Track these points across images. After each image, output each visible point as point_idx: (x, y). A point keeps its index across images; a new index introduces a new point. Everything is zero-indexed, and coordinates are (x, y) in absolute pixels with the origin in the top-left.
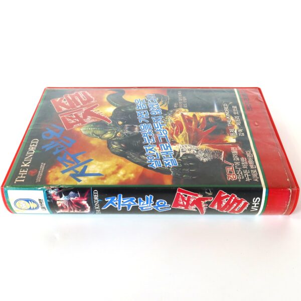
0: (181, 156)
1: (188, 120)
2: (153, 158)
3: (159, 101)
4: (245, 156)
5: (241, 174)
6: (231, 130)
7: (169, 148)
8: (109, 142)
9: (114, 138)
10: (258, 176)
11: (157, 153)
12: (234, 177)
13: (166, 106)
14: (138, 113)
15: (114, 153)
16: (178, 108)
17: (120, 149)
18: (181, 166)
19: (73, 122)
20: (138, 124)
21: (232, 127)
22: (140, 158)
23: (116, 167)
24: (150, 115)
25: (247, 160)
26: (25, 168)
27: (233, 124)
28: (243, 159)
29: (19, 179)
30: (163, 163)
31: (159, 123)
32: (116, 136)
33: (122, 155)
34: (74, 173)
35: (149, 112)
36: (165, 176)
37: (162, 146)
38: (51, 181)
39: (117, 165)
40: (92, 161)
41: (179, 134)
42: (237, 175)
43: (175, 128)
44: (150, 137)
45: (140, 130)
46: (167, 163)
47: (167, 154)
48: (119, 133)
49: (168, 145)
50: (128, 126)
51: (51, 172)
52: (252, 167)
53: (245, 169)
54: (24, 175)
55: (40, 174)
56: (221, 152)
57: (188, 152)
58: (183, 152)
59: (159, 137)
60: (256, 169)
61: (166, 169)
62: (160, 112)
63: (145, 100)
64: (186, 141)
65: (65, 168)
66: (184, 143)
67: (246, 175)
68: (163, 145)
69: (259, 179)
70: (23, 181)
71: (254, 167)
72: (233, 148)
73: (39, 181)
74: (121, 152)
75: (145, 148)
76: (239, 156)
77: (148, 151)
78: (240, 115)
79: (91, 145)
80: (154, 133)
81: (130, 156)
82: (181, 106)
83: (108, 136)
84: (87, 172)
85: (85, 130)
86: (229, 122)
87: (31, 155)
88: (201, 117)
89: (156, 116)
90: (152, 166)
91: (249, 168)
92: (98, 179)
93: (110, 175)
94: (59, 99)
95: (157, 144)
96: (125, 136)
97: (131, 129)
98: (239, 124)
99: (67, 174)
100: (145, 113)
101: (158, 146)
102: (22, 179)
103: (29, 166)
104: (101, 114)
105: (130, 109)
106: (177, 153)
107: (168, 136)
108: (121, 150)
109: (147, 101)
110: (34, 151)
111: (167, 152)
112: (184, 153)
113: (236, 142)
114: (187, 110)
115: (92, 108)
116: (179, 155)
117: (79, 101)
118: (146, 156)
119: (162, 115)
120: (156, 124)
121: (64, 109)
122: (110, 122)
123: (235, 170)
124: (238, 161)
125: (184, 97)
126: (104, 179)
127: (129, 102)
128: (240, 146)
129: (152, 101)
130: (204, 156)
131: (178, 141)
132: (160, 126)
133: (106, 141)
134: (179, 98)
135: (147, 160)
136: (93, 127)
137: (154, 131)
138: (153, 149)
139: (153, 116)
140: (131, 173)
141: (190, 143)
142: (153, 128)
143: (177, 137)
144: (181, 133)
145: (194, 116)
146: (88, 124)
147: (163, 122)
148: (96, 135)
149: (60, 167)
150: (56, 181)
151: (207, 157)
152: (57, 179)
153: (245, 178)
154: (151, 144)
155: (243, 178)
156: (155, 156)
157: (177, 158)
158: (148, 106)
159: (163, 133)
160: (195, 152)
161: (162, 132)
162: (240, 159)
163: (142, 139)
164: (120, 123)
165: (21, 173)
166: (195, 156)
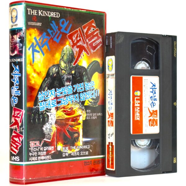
0: (47, 113)
1: (75, 119)
2: (45, 95)
3: (93, 99)
4: (47, 154)
5: (34, 150)
6: (67, 148)
7: (53, 105)
8: (58, 65)
9: (61, 69)
10: (33, 161)
11: (49, 98)
12: (32, 146)
13: (88, 104)
14: (82, 84)
15: (49, 69)
16: (86, 113)
17: (52, 73)
18: (40, 113)
19: (74, 38)
20: (72, 85)
21: (70, 149)
22: (46, 87)
23: (39, 72)
24: (79, 93)
25: (44, 156)
26: (38, 13)
27: (72, 150)
28: (45, 153)
29: (30, 11)
30: (41, 101)
31: (73, 99)
32: (62, 70)
33: (48, 74)
34: (35, 45)
35: (83, 92)
36: (33, 103)
37: (54, 101)
38: (29, 31)
39: (40, 72)
40: (43, 56)
41: (64, 113)
42: (34, 148)
43: (69, 110)
44: (61, 93)
45: (67, 86)
46: (42, 104)
47: (49, 104)
48: (65, 72)
49: (55, 105)
50: (70, 78)
51: (35, 31)
52: (39, 158)
53: (38, 154)
54: (33, 13)
55: (33, 24)
56: (50, 140)
57: (50, 118)
59: (62, 99)
60: (38, 160)
61: (37, 104)
62: (82, 100)
63: (94, 89)
64: (58, 117)
65: (38, 39)
66: (57, 116)
67: (33, 153)
68: (55, 102)
69: (30, 161)
70: (29, 14)
71: (39, 159)
72: (53, 147)
73: (29, 24)
74: (50, 74)
75: (53, 89)
76: (47, 151)
77: (51, 92)
78: (80, 156)
79: (55, 53)
80: (65, 96)
81: (47, 80)
82: (88, 114)
83: (63, 65)
84: (35, 53)
85: (67, 48)
86: (74, 147)
87: (47, 15)
88: (78, 129)
89: (79, 97)
90: (40, 94)
91: (38, 156)
92: (30, 61)
93: (33, 68)
94: (95, 25)
95: (56, 98)
96: (62, 76)
97: (68, 80)
98: (73, 154)
99: (34, 41)
100: (82, 89)
101: (54, 98)
102: (30, 13)
103: (39, 15)
104: (81, 58)
105: (85, 78)
106: (49, 111)
107: (62, 105)
108: (51, 74)
109: (92, 90)
110: (50, 16)
111: (50, 104)
112: (49, 115)
113: (57, 150)
114: (84, 119)
115: (86, 51)
117: (93, 40)
118: (47, 91)
119: (80, 101)
120: (72, 97)
121: (85, 31)
122: (74, 64)
123: (37, 147)
124: (43, 149)
125: (96, 117)
126: (31, 64)
127: (91, 77)
128: (54, 153)
129: (93, 94)
130: (47, 128)
131: (58, 111)
132: (71, 100)
133: (59, 63)
134: (96, 114)
135: (44, 91)
136: (69, 53)
137: (66, 95)
138: (52, 95)
139: (79, 95)
140: (35, 81)
141: (57, 119)
142: (69, 95)
143: (62, 111)
144: (65, 114)
145: (79, 124)
146: (72, 50)
147: (74, 102)
148: (63, 56)
149: (39, 35)
150: (29, 35)
151: (46, 130)
152: (30, 35)
153: (31, 152)
154: (56, 94)
155: (31, 151)
156: (47, 96)
157: (45, 111)
158: (88, 91)
159: (64, 102)
160: (50, 123)
161: (66, 101)
162: (45, 151)
163: (60, 88)
164: (73, 72)
165: (34, 11)
166: (47, 122)
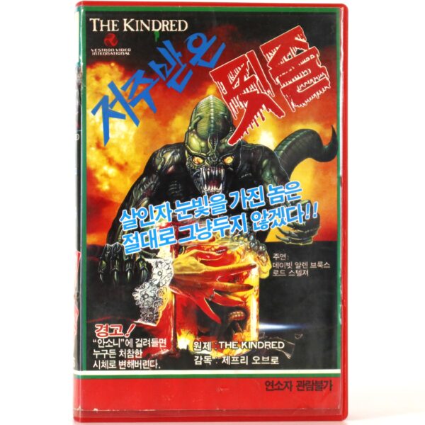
0: (146, 260)
1: (237, 276)
2: (142, 218)
3: (295, 226)
4: (146, 357)
5: (107, 344)
6: (208, 344)
7: (164, 242)
8: (182, 147)
9: (189, 152)
10: (103, 369)
11: (153, 223)
12: (101, 335)
13: (278, 237)
14: (259, 188)
15: (154, 155)
17: (162, 166)
18: (125, 259)
19: (232, 78)
20: (226, 192)
21: (217, 348)
22: (143, 197)
23: (122, 163)
24: (250, 211)
25: (136, 359)
26: (120, 26)
27: (226, 351)
28: (139, 353)
29: (98, 23)
30: (129, 232)
31: (229, 226)
32: (193, 156)
33: (150, 168)
34: (110, 102)
35: (260, 209)
36: (105, 235)
37: (169, 231)
38: (93, 70)
39: (126, 164)
40: (134, 125)
41: (200, 259)
42: (106, 340)
43: (214, 253)
44: (191, 212)
45: (210, 194)
46: (131, 238)
47: (152, 239)
48: (201, 161)
49: (171, 240)
50: (220, 175)
51: (112, 67)
52: (121, 363)
53: (118, 353)
54: (105, 28)
55: (107, 52)
56: (154, 322)
57: (155, 271)
58: (157, 264)
59: (192, 227)
60: (118, 369)
61: (118, 237)
62: (258, 227)
63: (298, 201)
64: (182, 269)
65: (120, 86)
66: (178, 267)
67: (105, 352)
68: (171, 233)
69: (96, 369)
70: (94, 30)
71: (123, 367)
72: (163, 341)
73: (94, 54)
74: (157, 167)
75: (165, 203)
76: (144, 348)
77: (158, 210)
78: (252, 366)
80: (203, 219)
81: (147, 182)
82: (279, 265)
83: (195, 143)
84: (111, 119)
85: (208, 103)
86: (232, 344)
87: (148, 28)
89: (249, 221)
90: (125, 215)
91: (118, 359)
92: (98, 139)
93: (106, 155)
94: (303, 40)
95: (175, 222)
96: (194, 170)
97: (214, 180)
98: (226, 361)
99: (108, 92)
100: (257, 201)
101: (169, 225)
102: (98, 28)
104: (254, 124)
105: (268, 174)
106: (153, 254)
107: (193, 240)
108: (159, 167)
109: (294, 204)
110: (157, 30)
111: (155, 238)
112: (153, 265)
113: (178, 349)
114: (265, 276)
116: (149, 257)
117: (297, 78)
118: (147, 206)
119: (251, 232)
120: (225, 220)
121: (270, 57)
122: (231, 142)
123: (116, 338)
124: (135, 344)
125: (307, 273)
126: (98, 146)
127: (290, 172)
128: (168, 354)
129: (295, 213)
130: (146, 294)
131: (180, 256)
132: (221, 229)
133: (183, 140)
134: (304, 264)
135: (137, 207)
136: (216, 115)
137: (207, 218)
138: (161, 217)
139: (248, 216)
140: (110, 185)
141: (176, 275)
143: (192, 255)
144: (202, 262)
145: (249, 287)
146: (226, 107)
147: (232, 233)
148: (196, 124)
149: (123, 78)
150: (93, 79)
152: (98, 78)
153: (98, 349)
154: (174, 214)
155: (99, 347)
157: (141, 253)
158: (280, 205)
159: (200, 234)
160: (156, 283)
161: (206, 231)
162: (139, 349)
163: (186, 198)
164: (229, 160)
165: (111, 23)
166: (147, 281)
